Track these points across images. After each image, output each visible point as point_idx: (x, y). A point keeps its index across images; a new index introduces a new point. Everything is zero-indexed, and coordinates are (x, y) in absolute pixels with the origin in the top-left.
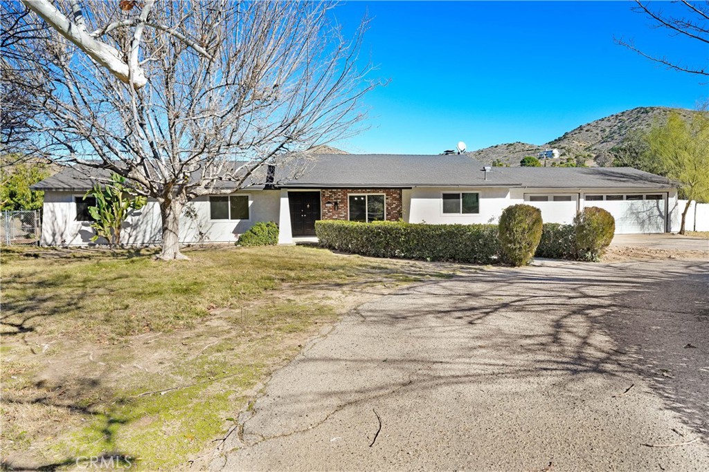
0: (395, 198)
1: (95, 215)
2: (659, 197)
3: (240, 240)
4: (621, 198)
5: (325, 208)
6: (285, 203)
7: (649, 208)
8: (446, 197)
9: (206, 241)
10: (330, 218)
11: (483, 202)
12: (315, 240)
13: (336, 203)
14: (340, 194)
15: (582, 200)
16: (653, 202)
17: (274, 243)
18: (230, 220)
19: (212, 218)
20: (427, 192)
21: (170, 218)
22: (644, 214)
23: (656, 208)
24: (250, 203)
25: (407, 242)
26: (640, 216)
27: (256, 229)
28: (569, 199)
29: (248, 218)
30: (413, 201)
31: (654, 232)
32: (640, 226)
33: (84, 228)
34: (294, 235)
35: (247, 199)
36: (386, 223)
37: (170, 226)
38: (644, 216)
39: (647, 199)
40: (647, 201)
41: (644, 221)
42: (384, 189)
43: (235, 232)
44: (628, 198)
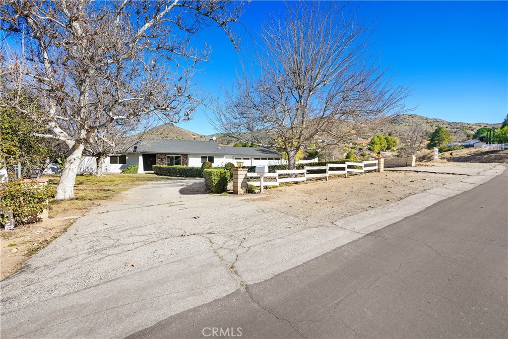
0: (185, 157)
1: (60, 162)
2: (279, 159)
3: (123, 171)
4: (266, 159)
5: (158, 160)
6: (141, 158)
7: (275, 163)
8: (202, 157)
9: (108, 172)
10: (160, 164)
11: (215, 160)
12: (153, 172)
13: (162, 159)
14: (164, 156)
15: (253, 160)
16: (277, 161)
17: (136, 173)
18: (118, 164)
19: (111, 163)
20: (195, 155)
21: (100, 163)
24: (127, 158)
25: (179, 172)
27: (129, 168)
28: (248, 159)
29: (126, 163)
30: (190, 158)
33: (53, 166)
34: (144, 170)
35: (125, 156)
36: (175, 166)
37: (100, 166)
39: (275, 160)
42: (181, 154)
43: (120, 169)
44: (269, 159)
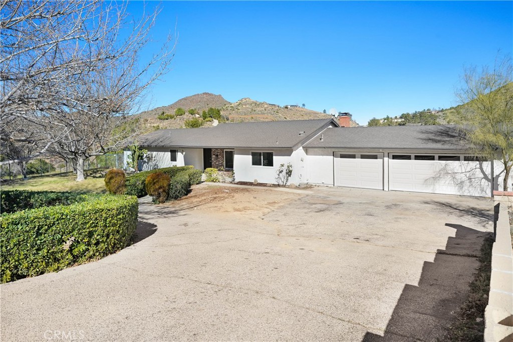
2: (482, 159)
5: (213, 158)
7: (468, 169)
10: (215, 163)
13: (217, 155)
14: (219, 151)
15: (386, 159)
16: (474, 164)
22: (463, 175)
23: (479, 170)
26: (457, 177)
28: (375, 157)
30: (235, 156)
31: (477, 195)
32: (457, 188)
38: (463, 177)
39: (465, 160)
40: (467, 162)
41: (462, 183)
44: (441, 158)
